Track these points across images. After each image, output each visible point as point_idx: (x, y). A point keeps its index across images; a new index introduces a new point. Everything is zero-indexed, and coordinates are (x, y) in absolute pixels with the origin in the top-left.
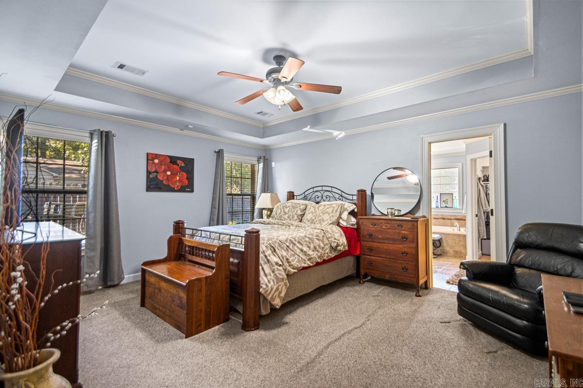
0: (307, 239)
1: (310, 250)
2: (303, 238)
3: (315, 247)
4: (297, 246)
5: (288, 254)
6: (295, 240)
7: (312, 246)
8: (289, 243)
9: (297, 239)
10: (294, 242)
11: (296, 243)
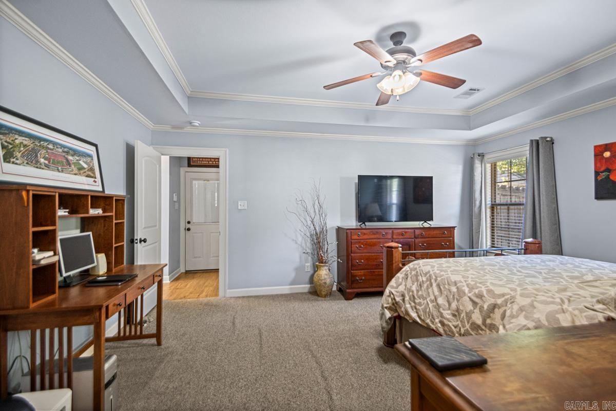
0: (454, 289)
1: (449, 309)
2: (449, 284)
3: (458, 310)
4: (433, 289)
5: (418, 291)
6: (436, 280)
7: (454, 305)
8: (427, 279)
9: (439, 279)
10: (433, 281)
11: (434, 285)
